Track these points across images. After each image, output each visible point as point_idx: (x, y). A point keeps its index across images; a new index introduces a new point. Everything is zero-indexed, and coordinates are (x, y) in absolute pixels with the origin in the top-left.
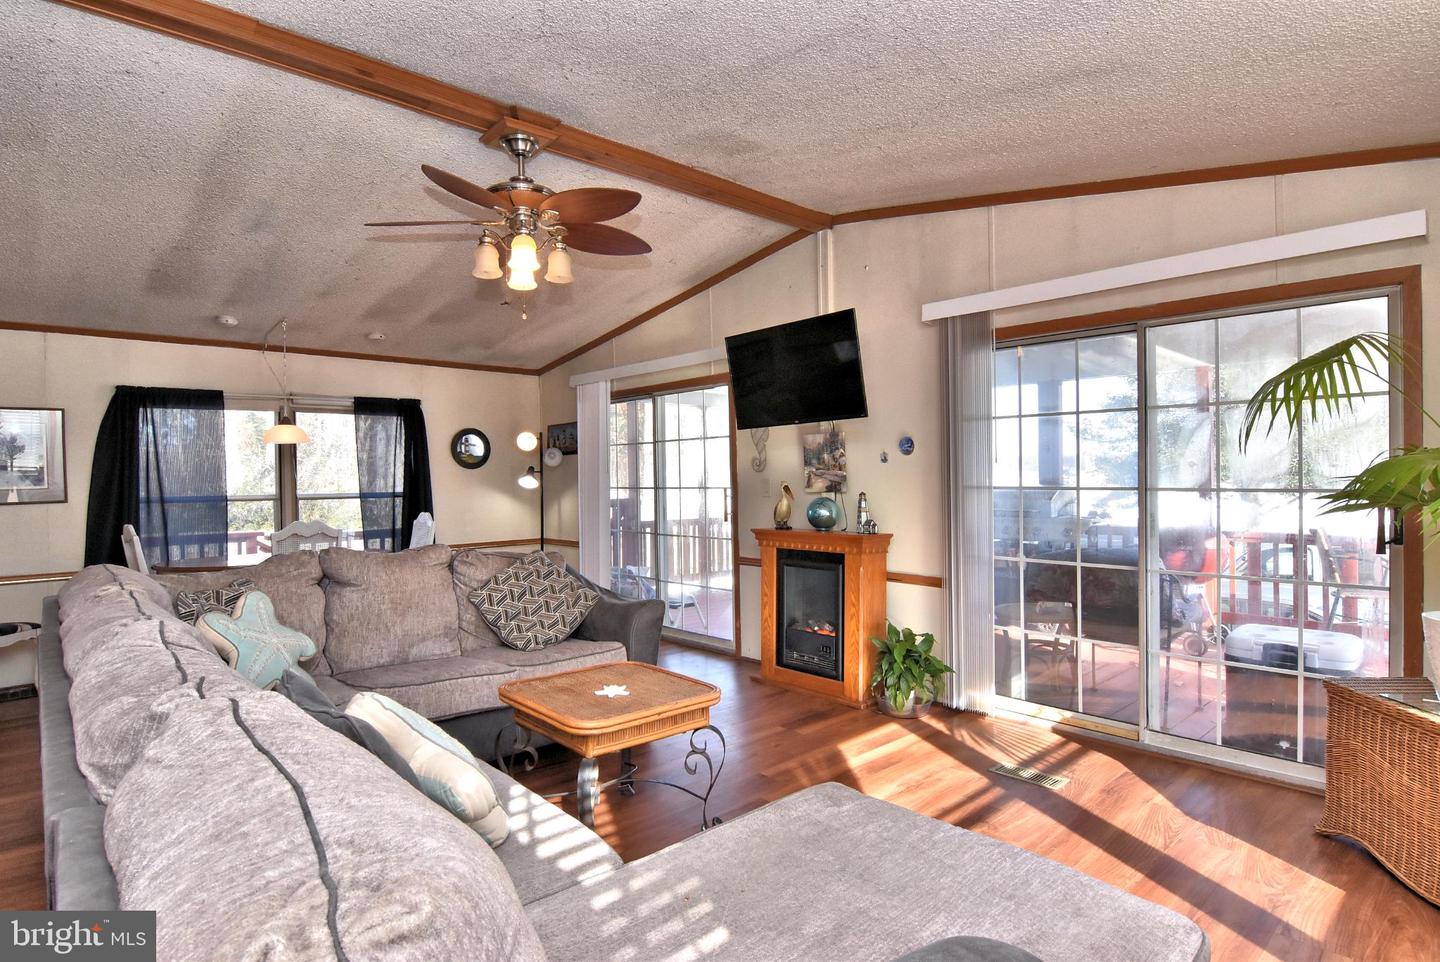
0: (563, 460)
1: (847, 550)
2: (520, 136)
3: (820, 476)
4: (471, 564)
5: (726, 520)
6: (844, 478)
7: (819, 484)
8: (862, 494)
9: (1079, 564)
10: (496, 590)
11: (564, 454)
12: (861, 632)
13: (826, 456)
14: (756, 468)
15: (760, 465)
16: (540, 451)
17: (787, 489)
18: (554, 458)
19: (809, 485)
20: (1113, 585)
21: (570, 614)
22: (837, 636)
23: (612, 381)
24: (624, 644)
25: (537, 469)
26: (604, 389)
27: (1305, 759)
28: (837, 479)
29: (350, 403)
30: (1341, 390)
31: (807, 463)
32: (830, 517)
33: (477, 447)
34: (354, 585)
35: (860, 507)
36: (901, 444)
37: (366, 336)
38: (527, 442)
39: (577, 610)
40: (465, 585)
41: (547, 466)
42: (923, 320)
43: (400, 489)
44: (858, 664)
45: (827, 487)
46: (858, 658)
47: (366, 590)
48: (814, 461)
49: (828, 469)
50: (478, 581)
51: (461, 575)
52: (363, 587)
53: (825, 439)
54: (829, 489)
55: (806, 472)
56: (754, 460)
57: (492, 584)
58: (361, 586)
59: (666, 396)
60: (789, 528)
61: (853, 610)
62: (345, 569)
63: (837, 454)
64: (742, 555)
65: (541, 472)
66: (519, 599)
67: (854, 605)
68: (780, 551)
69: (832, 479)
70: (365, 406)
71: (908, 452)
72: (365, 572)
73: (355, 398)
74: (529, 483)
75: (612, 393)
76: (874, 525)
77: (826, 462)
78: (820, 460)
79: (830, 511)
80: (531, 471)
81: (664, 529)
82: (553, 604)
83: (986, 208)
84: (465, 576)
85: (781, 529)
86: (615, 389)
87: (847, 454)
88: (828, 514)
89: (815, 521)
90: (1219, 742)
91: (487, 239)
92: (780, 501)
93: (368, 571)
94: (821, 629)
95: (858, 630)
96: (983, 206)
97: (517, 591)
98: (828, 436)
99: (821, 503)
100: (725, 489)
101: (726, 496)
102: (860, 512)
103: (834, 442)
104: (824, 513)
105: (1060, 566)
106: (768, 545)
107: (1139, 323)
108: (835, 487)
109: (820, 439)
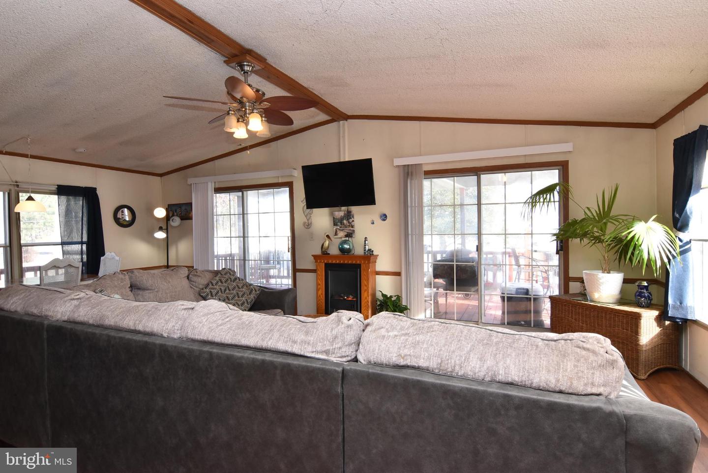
0: (181, 222)
1: (362, 262)
2: (245, 63)
3: (342, 230)
4: (199, 276)
5: (289, 252)
6: (354, 231)
7: (341, 234)
8: (366, 238)
9: (455, 263)
10: (213, 289)
11: (182, 219)
12: (370, 297)
13: (345, 221)
14: (306, 227)
15: (308, 225)
16: (168, 218)
17: (328, 236)
18: (176, 222)
19: (336, 234)
20: (468, 270)
21: (249, 298)
22: (357, 301)
23: (215, 183)
24: (282, 310)
25: (164, 227)
26: (211, 187)
27: (534, 326)
28: (350, 232)
29: (54, 188)
30: (552, 200)
31: (335, 224)
32: (349, 248)
33: (127, 215)
34: (151, 290)
35: (365, 243)
36: (381, 217)
37: (74, 150)
38: (160, 213)
39: (252, 296)
40: (196, 287)
41: (172, 226)
42: (395, 165)
43: (85, 239)
44: (368, 311)
45: (345, 235)
46: (368, 308)
47: (157, 292)
48: (339, 224)
49: (346, 227)
50: (202, 285)
51: (193, 282)
52: (156, 290)
53: (345, 214)
54: (346, 236)
55: (335, 229)
56: (304, 223)
57: (211, 286)
58: (155, 289)
59: (249, 192)
60: (329, 254)
61: (365, 288)
62: (145, 281)
63: (351, 220)
64: (298, 267)
65: (167, 229)
66: (224, 292)
67: (366, 286)
68: (326, 264)
69: (348, 231)
70: (62, 191)
71: (384, 220)
72: (156, 282)
73: (58, 185)
74: (161, 235)
75: (214, 188)
76: (373, 251)
77: (345, 224)
78: (342, 223)
79: (350, 246)
80: (161, 229)
81: (248, 257)
82: (240, 294)
83: (418, 122)
84: (195, 282)
85: (325, 254)
86: (217, 186)
87: (355, 220)
88: (348, 247)
89: (342, 250)
90: (506, 324)
91: (231, 112)
92: (325, 242)
93: (157, 282)
94: (348, 298)
95: (368, 296)
96: (418, 121)
97: (223, 288)
98: (346, 212)
99: (345, 242)
100: (288, 237)
101: (289, 240)
102: (365, 246)
103: (349, 215)
104: (346, 246)
105: (446, 264)
106: (321, 262)
107: (478, 173)
108: (350, 235)
109: (342, 214)
